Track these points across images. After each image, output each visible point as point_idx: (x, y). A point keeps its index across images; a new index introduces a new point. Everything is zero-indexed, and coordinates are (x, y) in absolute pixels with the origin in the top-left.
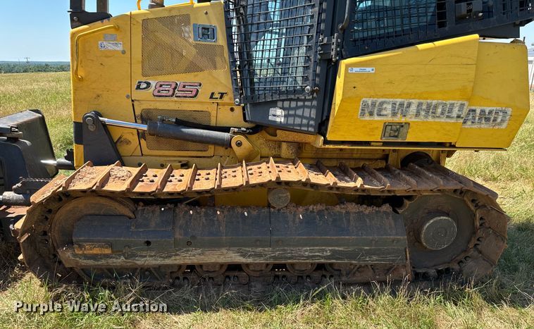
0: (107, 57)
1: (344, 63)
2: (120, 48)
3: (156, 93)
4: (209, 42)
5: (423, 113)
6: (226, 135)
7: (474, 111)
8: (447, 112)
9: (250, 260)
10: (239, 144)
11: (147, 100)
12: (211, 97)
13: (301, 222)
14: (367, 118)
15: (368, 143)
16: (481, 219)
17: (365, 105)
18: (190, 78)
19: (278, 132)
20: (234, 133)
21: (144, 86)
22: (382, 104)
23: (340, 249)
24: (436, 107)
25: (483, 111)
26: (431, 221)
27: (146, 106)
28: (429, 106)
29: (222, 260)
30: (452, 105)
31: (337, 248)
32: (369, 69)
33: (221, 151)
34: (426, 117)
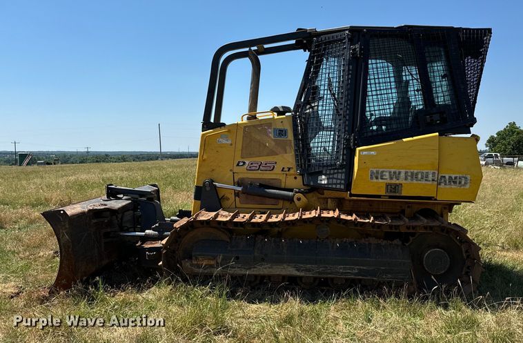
0: (221, 147)
1: (358, 149)
2: (229, 142)
3: (248, 168)
4: (282, 138)
5: (409, 178)
6: (291, 194)
7: (445, 177)
8: (425, 177)
9: (302, 274)
10: (299, 199)
11: (243, 173)
12: (282, 170)
13: (337, 248)
14: (375, 180)
15: (379, 196)
16: (467, 252)
17: (372, 173)
18: (270, 159)
19: (325, 191)
20: (296, 192)
21: (242, 164)
22: (383, 172)
23: (365, 268)
24: (417, 174)
25: (450, 177)
26: (429, 252)
27: (241, 176)
28: (412, 173)
29: (284, 273)
30: (427, 173)
31: (362, 267)
32: (372, 153)
33: (287, 204)
34: (412, 180)
